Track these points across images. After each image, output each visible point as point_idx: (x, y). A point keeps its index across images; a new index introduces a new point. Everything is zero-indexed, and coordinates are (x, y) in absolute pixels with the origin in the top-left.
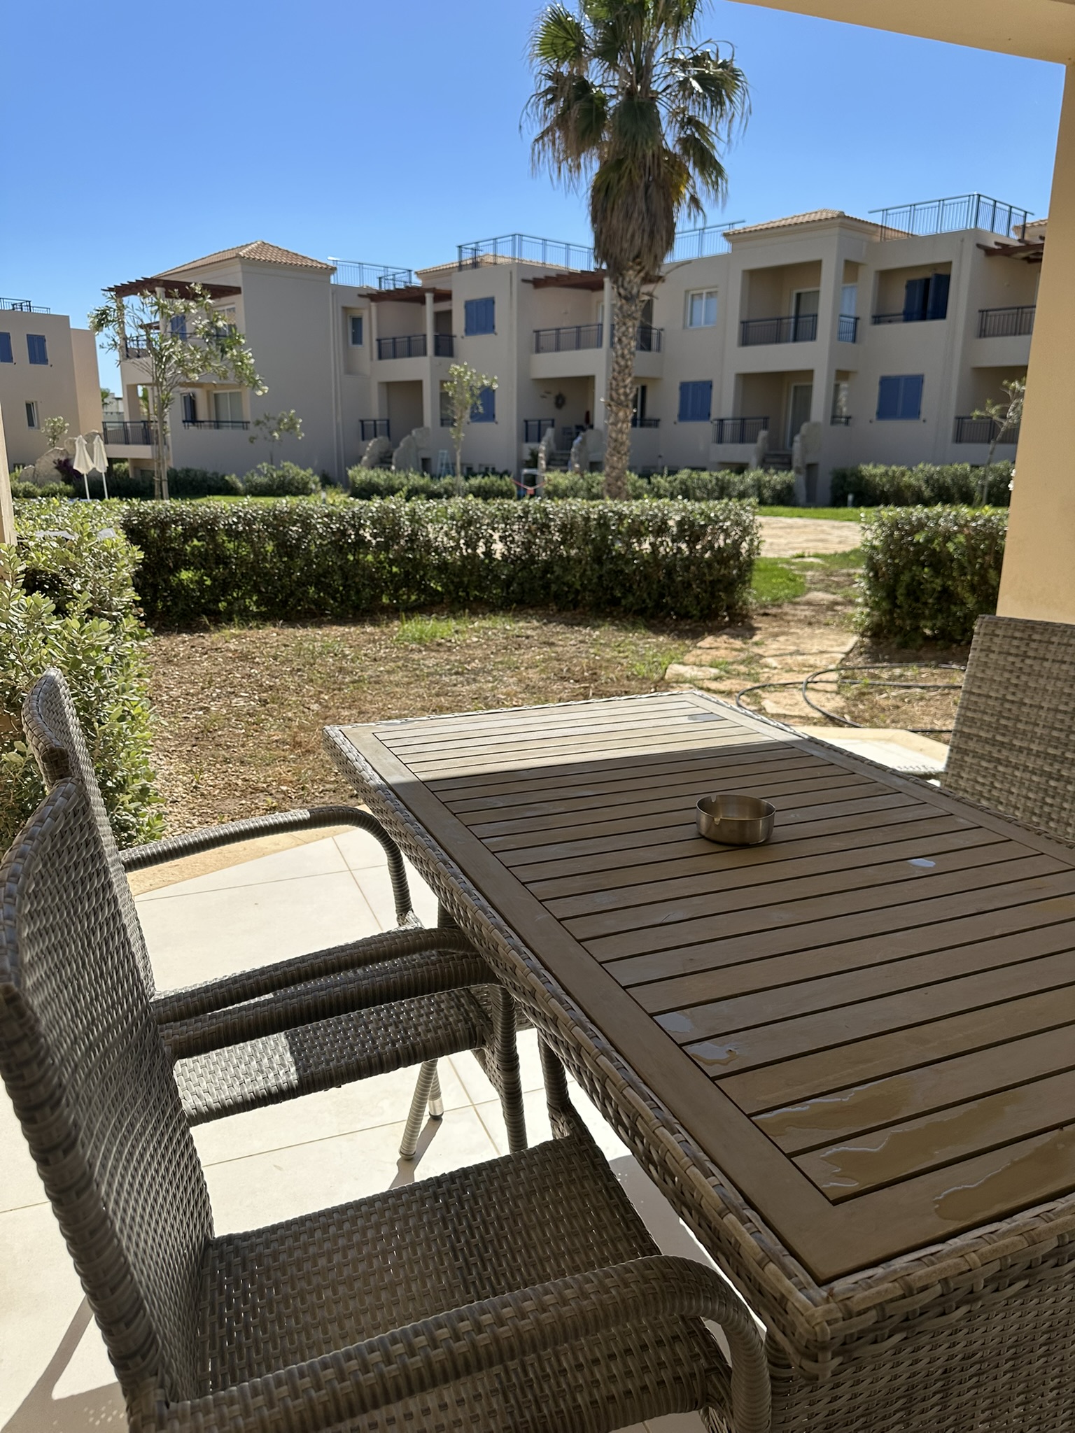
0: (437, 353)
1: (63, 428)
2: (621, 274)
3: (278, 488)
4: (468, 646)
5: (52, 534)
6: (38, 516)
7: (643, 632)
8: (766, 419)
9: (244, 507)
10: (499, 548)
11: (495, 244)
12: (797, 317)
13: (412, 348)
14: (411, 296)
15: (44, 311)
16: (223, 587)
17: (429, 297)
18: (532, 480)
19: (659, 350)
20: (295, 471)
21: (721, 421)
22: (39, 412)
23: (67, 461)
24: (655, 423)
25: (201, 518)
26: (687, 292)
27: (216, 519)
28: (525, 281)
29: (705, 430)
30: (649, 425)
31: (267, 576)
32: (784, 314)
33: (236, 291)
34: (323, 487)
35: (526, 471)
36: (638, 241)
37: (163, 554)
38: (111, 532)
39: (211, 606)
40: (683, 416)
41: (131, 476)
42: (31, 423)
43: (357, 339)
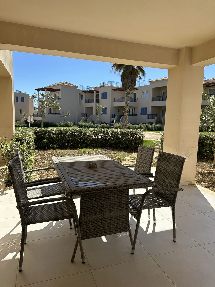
0: (96, 102)
1: (26, 114)
2: (127, 90)
3: (65, 126)
4: (92, 153)
5: (21, 133)
6: (19, 130)
7: (123, 152)
8: (157, 115)
9: (55, 129)
10: (100, 137)
11: (107, 83)
12: (163, 96)
13: (92, 101)
14: (92, 92)
15: (24, 93)
16: (51, 143)
17: (95, 92)
18: (113, 125)
19: (137, 102)
20: (69, 123)
21: (149, 115)
22: (22, 111)
23: (26, 120)
24: (136, 115)
25: (48, 131)
26: (142, 92)
27: (50, 131)
28: (112, 89)
29: (145, 117)
30: (135, 115)
31: (58, 141)
32: (161, 96)
33: (60, 90)
34: (74, 126)
35: (111, 123)
36: (129, 84)
37: (41, 137)
38: (31, 133)
39: (48, 146)
40: (141, 114)
41: (38, 123)
42: (20, 113)
43: (82, 99)
